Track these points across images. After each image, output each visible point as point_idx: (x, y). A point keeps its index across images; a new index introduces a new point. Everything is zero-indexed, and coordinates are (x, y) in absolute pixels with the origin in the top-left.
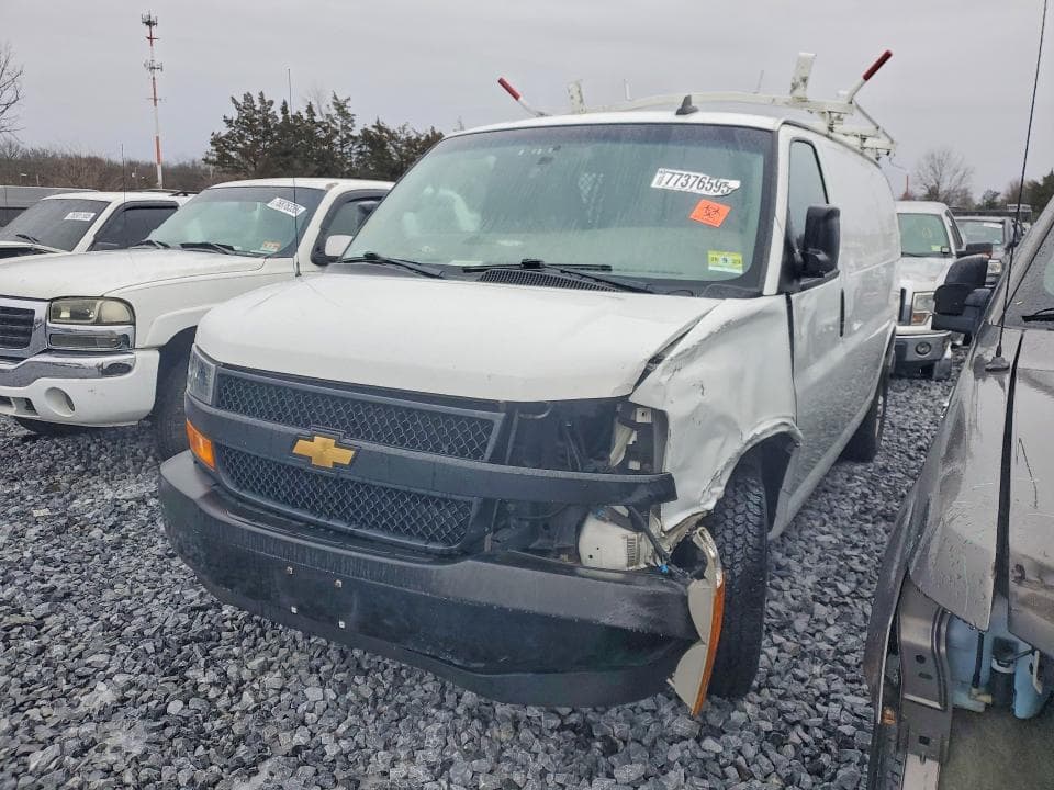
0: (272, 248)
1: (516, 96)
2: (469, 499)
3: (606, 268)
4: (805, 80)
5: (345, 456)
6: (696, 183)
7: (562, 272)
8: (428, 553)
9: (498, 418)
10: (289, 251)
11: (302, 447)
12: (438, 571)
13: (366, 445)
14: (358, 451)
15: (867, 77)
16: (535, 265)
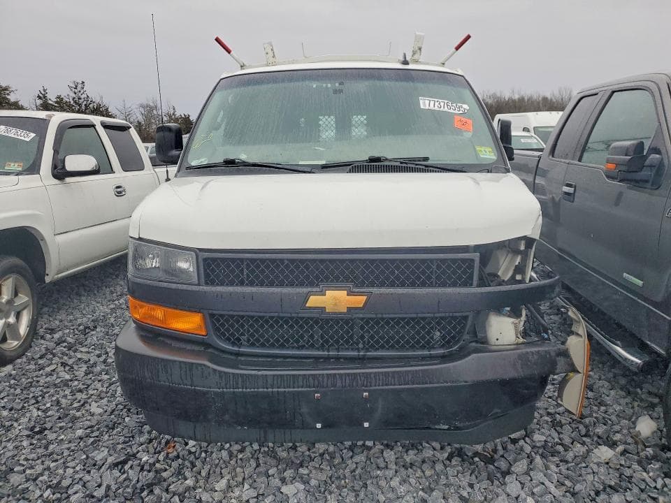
0: (15, 167)
1: (229, 51)
2: (464, 314)
3: (426, 159)
4: (420, 49)
5: (359, 301)
6: (446, 105)
7: (401, 163)
8: (431, 357)
9: (476, 256)
10: (33, 169)
11: (314, 301)
12: (454, 366)
13: (375, 290)
14: (369, 295)
15: (457, 48)
16: (378, 160)
